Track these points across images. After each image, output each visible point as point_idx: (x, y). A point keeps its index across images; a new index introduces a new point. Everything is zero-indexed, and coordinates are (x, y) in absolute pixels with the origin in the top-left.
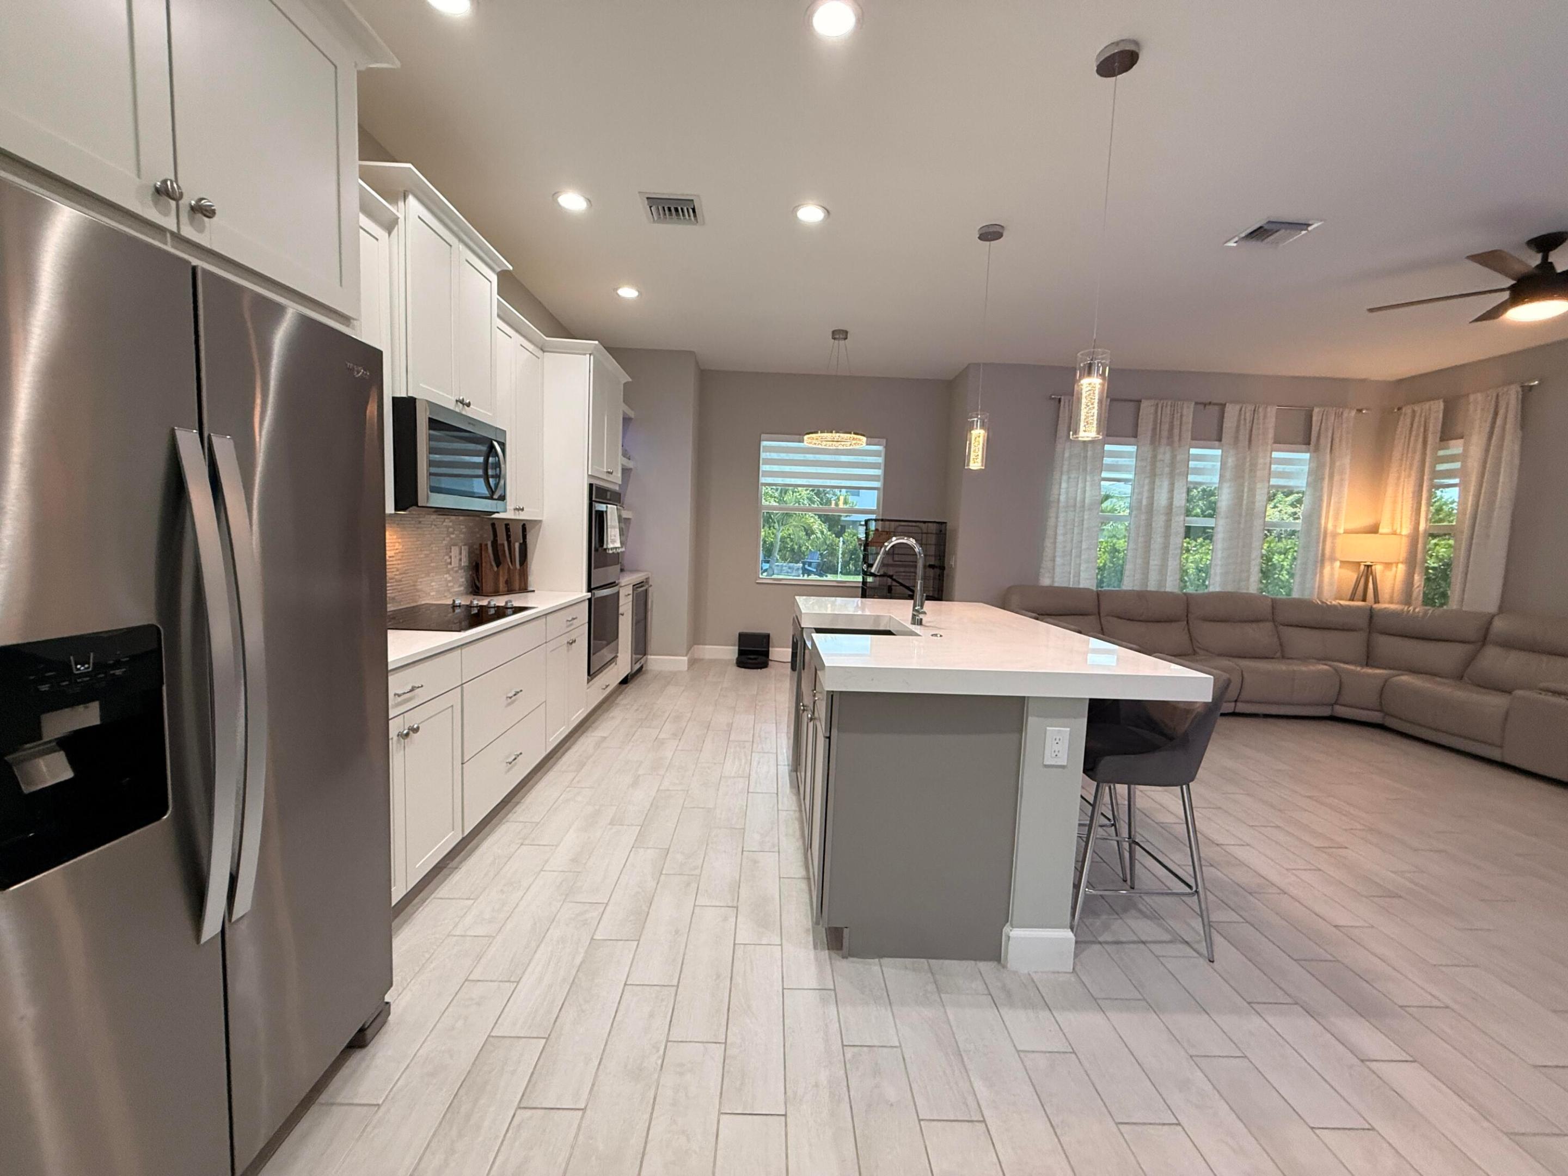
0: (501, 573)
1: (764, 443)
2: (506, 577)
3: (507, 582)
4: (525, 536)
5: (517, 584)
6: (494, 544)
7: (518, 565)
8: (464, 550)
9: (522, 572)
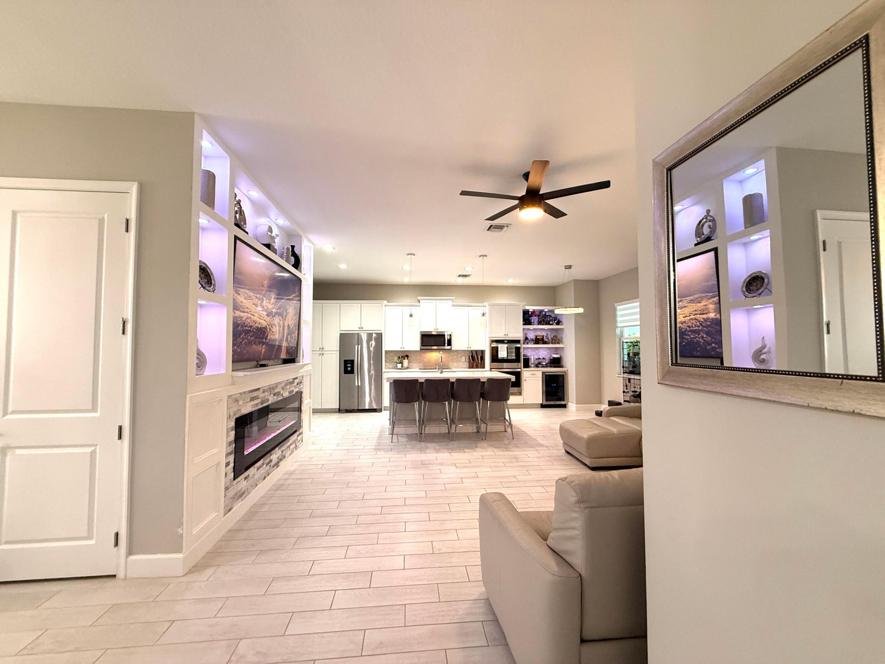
0: (474, 363)
3: (476, 365)
4: (482, 354)
5: (479, 366)
6: (472, 356)
7: (480, 361)
8: (468, 357)
9: (481, 364)
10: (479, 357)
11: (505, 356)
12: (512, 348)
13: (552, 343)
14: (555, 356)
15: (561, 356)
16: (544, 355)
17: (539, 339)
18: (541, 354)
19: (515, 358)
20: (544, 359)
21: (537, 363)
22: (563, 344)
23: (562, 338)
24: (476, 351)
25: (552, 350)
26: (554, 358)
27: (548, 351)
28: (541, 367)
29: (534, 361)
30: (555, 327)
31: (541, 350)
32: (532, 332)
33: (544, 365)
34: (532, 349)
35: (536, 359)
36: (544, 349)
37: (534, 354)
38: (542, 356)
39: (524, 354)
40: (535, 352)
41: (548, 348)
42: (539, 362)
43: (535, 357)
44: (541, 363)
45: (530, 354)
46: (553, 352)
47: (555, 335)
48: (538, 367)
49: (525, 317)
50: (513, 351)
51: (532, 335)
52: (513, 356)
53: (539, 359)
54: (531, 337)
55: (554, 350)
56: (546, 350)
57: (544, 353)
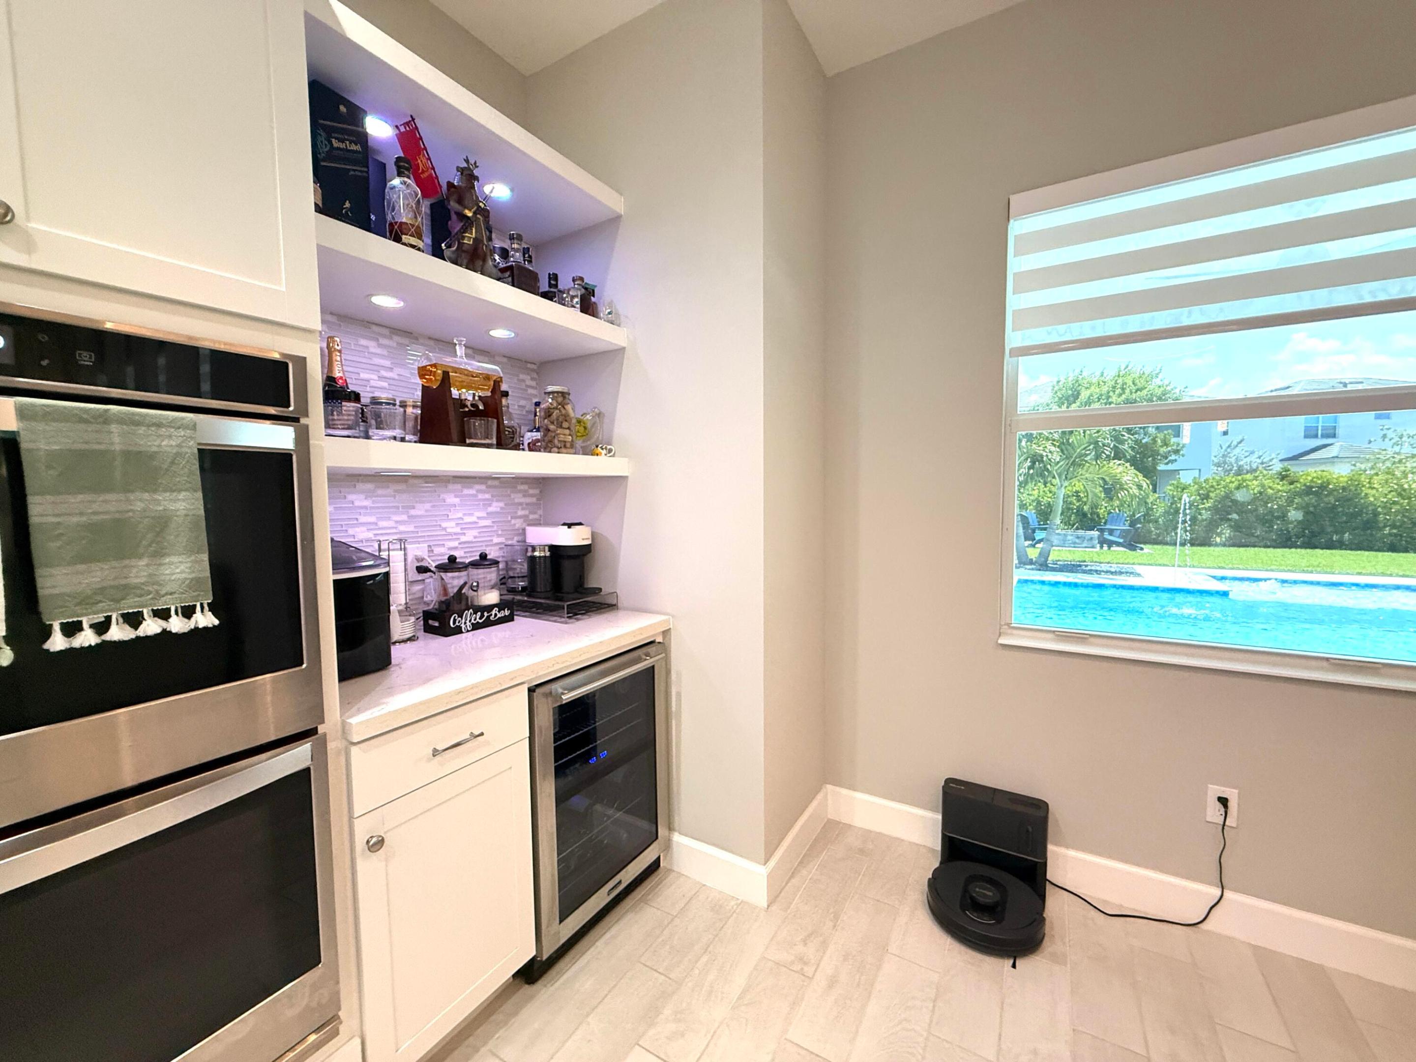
1: (1022, 226)
12: (139, 473)
13: (546, 444)
14: (564, 537)
15: (595, 535)
16: (470, 536)
17: (460, 401)
18: (451, 526)
19: (205, 619)
20: (483, 561)
21: (432, 598)
22: (611, 454)
23: (599, 415)
25: (518, 498)
26: (551, 548)
27: (496, 507)
28: (476, 627)
29: (409, 583)
30: (572, 319)
31: (451, 499)
32: (378, 351)
33: (489, 608)
34: (390, 491)
35: (432, 565)
36: (472, 492)
37: (411, 528)
38: (455, 544)
39: (332, 540)
40: (413, 512)
41: (495, 487)
42: (452, 591)
43: (416, 550)
44: (471, 593)
45: (370, 535)
46: (526, 512)
47: (565, 389)
48: (458, 631)
49: (336, 143)
50: (162, 523)
51: (384, 373)
52: (158, 596)
53: (452, 564)
54: (382, 388)
55: (526, 494)
56: (487, 496)
57: (473, 519)
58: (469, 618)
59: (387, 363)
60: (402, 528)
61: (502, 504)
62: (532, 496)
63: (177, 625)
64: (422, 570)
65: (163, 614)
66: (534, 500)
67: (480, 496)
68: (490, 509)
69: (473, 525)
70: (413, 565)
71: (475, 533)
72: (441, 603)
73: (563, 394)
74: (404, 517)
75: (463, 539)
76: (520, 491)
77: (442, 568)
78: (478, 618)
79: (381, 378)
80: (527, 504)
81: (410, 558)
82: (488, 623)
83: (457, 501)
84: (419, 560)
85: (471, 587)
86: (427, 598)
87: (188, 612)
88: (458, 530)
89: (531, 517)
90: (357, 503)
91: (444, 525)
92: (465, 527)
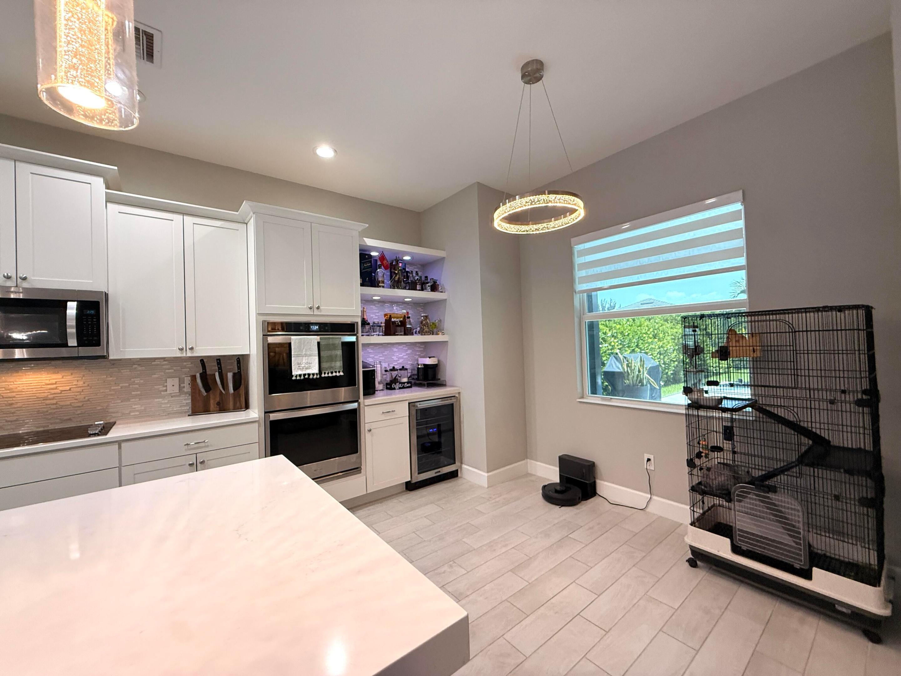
0: (211, 396)
1: (578, 248)
2: (218, 399)
3: (218, 404)
4: (239, 368)
5: (231, 405)
6: (204, 376)
7: (231, 390)
8: (188, 380)
9: (236, 395)
10: (230, 375)
11: (314, 369)
12: (334, 347)
13: (422, 332)
14: (429, 361)
15: (439, 361)
16: (401, 361)
17: (394, 322)
18: (395, 358)
19: (342, 374)
20: (403, 369)
21: (388, 380)
22: (443, 334)
23: (440, 321)
24: (219, 360)
25: (417, 349)
26: (424, 365)
27: (409, 352)
28: (400, 388)
29: (382, 375)
30: (427, 295)
31: (395, 350)
32: (375, 308)
33: (404, 383)
34: (377, 348)
35: (388, 369)
36: (401, 347)
37: (383, 358)
38: (396, 363)
39: (363, 361)
40: (384, 354)
41: (409, 345)
42: (394, 377)
43: (385, 365)
44: (399, 378)
45: (372, 360)
46: (420, 353)
47: (426, 315)
48: (394, 389)
49: (365, 265)
50: (336, 356)
51: (377, 314)
52: (335, 369)
53: (394, 369)
54: (376, 319)
55: (420, 347)
56: (407, 348)
57: (401, 356)
58: (397, 386)
59: (377, 311)
60: (381, 358)
61: (411, 351)
62: (421, 348)
63: (338, 374)
64: (386, 371)
65: (336, 372)
66: (422, 349)
67: (404, 348)
68: (407, 353)
69: (402, 358)
70: (383, 369)
71: (402, 360)
72: (390, 381)
73: (426, 316)
74: (381, 355)
75: (399, 362)
76: (417, 346)
77: (391, 370)
78: (400, 386)
79: (376, 316)
80: (420, 351)
81: (383, 367)
82: (404, 388)
83: (397, 350)
84: (386, 368)
85: (399, 376)
86: (387, 380)
87: (339, 372)
88: (397, 359)
89: (422, 355)
90: (370, 351)
91: (393, 357)
92: (400, 358)
